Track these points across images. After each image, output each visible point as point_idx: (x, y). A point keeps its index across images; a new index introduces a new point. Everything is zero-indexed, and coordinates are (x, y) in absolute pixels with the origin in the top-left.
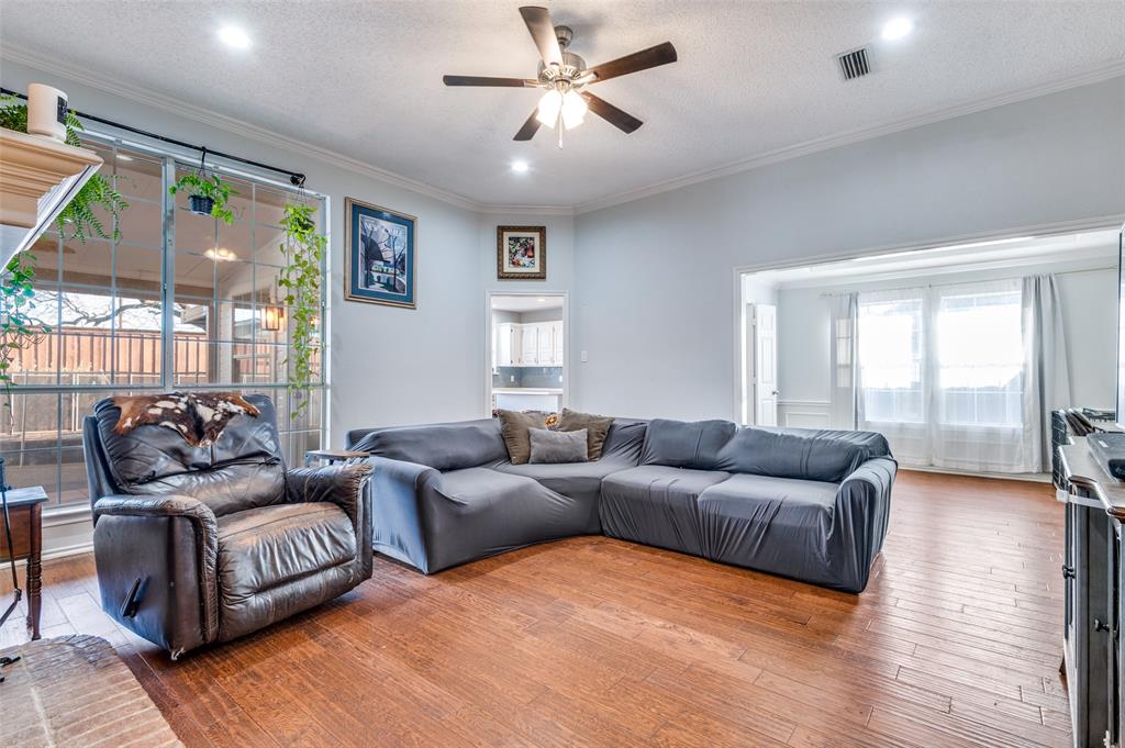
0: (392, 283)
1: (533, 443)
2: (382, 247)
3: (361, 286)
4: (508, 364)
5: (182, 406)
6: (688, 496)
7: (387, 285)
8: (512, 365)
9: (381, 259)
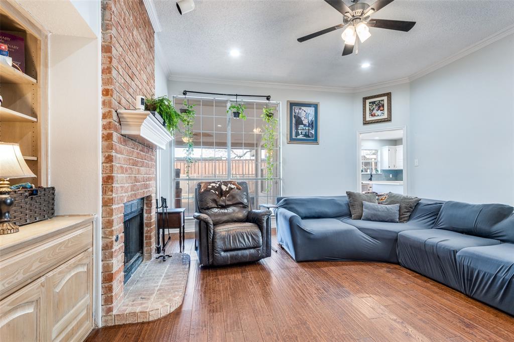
0: (307, 134)
1: (364, 209)
2: (303, 119)
3: (294, 137)
4: (387, 168)
5: (218, 185)
6: (450, 251)
7: (306, 135)
8: (390, 169)
9: (302, 124)
